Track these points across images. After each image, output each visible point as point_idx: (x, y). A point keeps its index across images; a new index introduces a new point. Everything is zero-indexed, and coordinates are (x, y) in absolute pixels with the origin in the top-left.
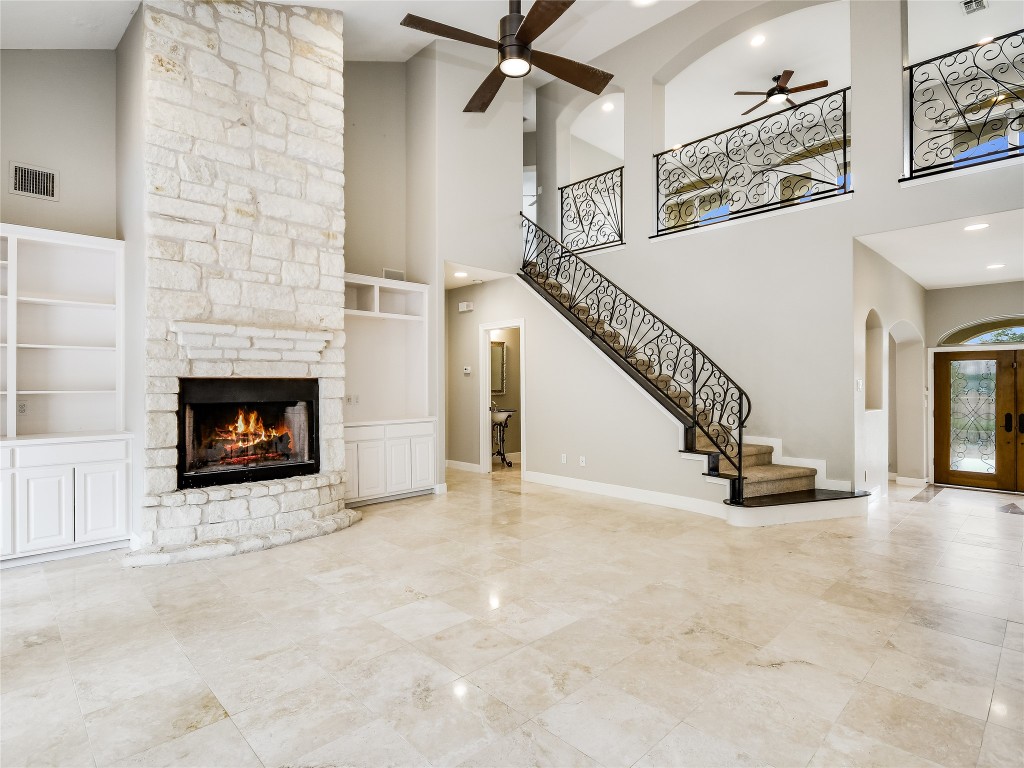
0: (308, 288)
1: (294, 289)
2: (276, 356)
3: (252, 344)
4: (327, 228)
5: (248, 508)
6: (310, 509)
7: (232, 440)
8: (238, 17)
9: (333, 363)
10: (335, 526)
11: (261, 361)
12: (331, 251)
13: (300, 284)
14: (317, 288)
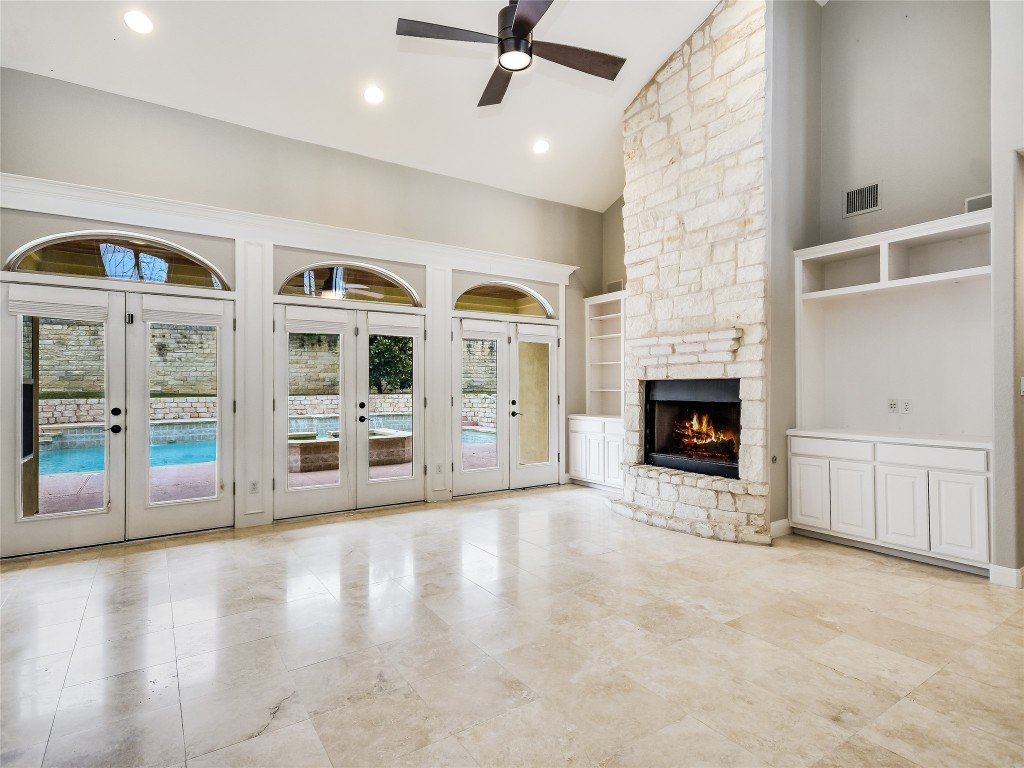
0: (725, 286)
1: (712, 291)
2: (693, 359)
3: (674, 352)
4: (743, 216)
5: (658, 489)
6: (708, 509)
7: (688, 435)
8: (669, 74)
9: (750, 361)
10: (712, 534)
11: (685, 364)
12: (749, 238)
13: (717, 286)
14: (735, 283)
